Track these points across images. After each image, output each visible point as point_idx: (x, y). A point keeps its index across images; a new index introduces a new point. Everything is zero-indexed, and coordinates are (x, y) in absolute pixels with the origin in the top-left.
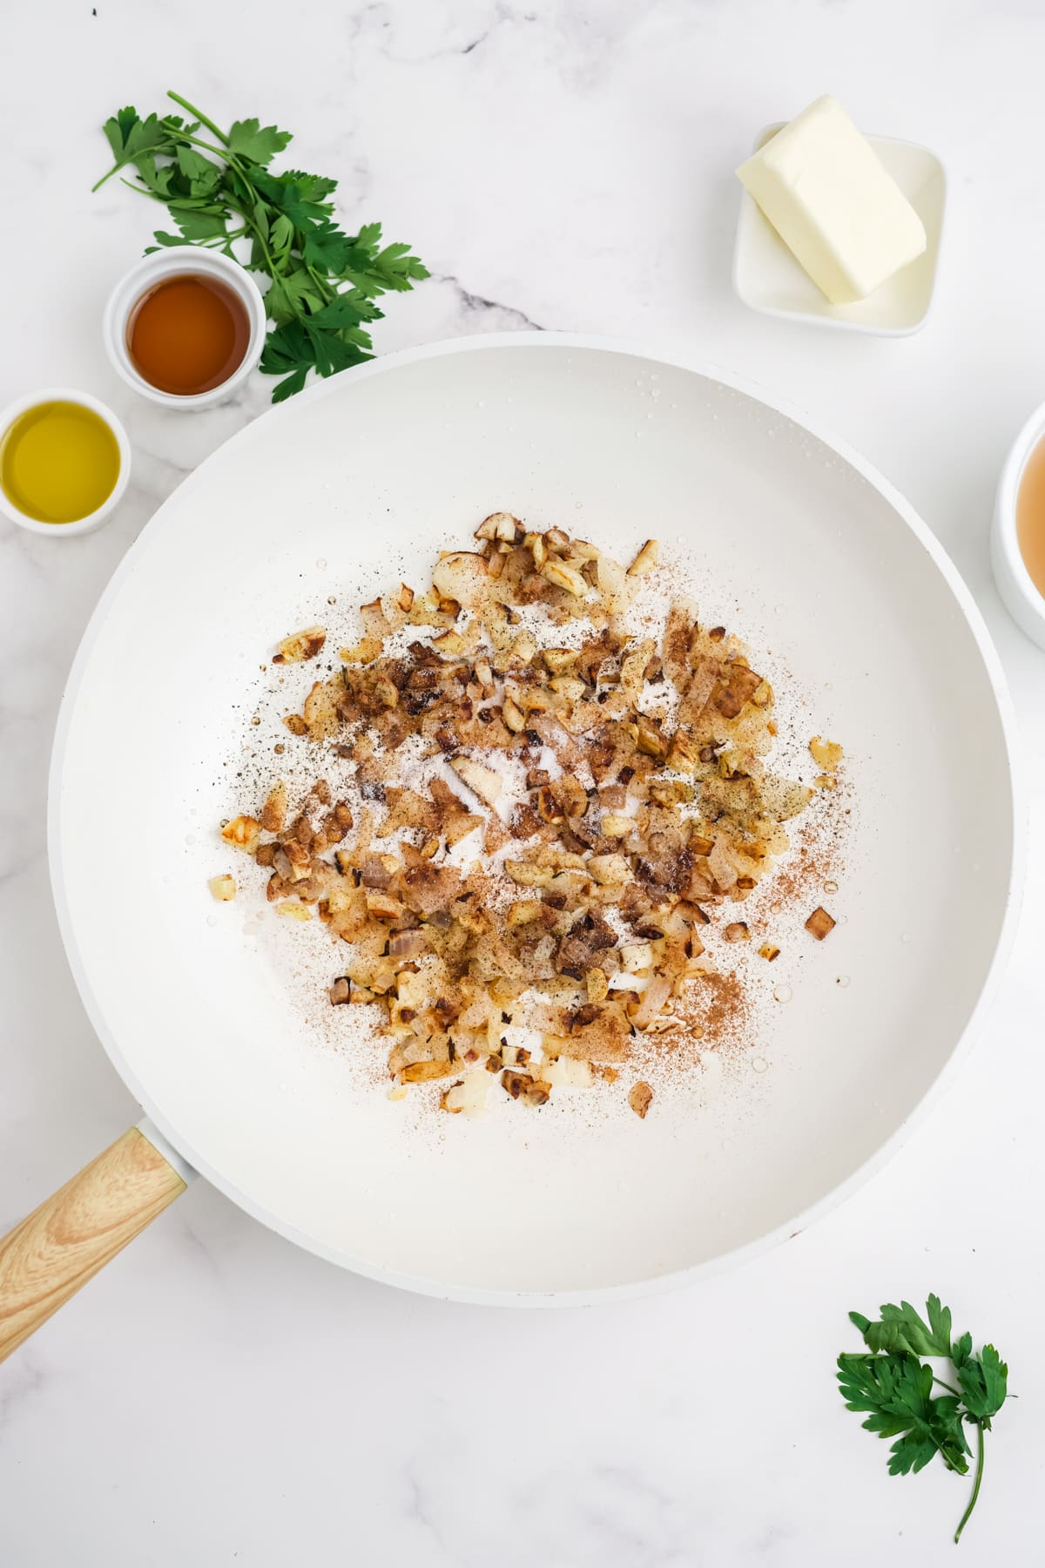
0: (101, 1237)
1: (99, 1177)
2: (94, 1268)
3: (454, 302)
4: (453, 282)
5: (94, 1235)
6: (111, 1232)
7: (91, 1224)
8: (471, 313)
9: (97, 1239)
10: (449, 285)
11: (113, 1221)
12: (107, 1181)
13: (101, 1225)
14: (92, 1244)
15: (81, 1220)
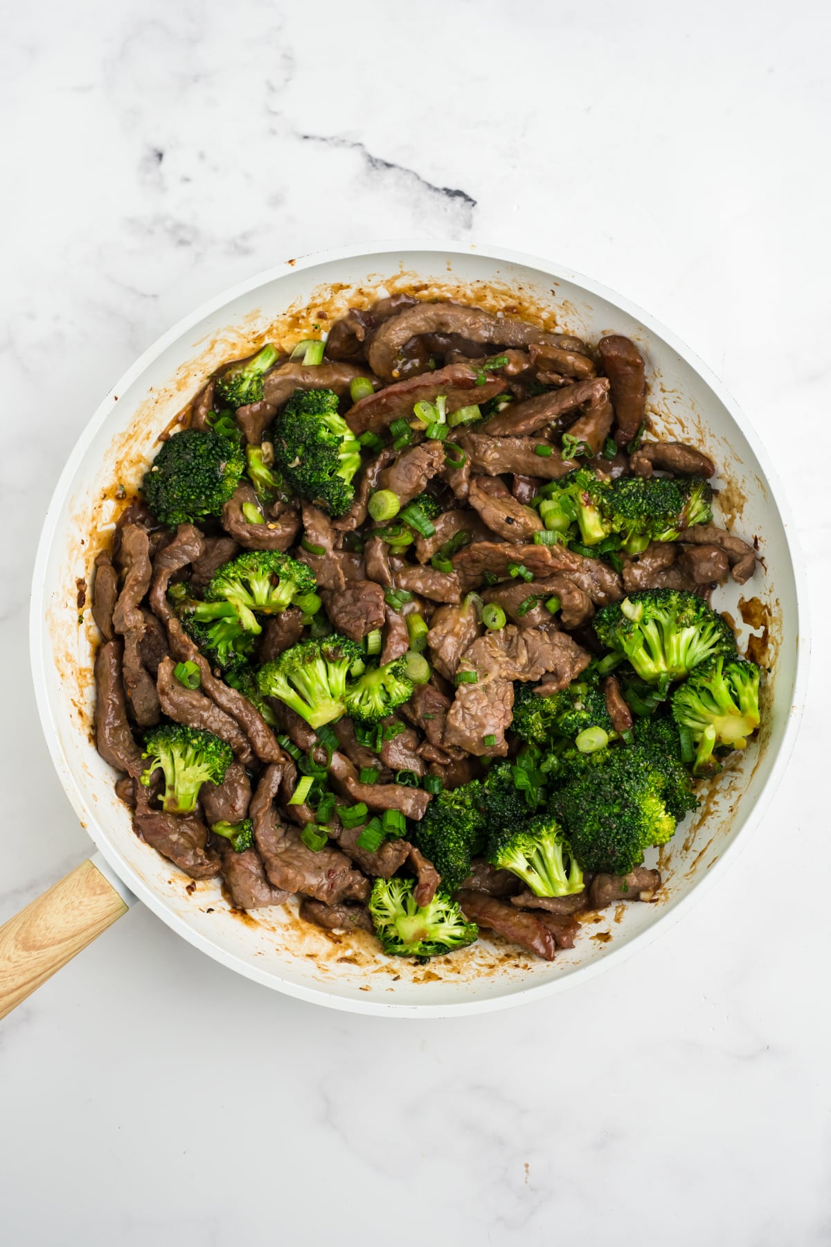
0: (58, 946)
1: (59, 899)
2: (51, 971)
3: (361, 162)
4: (360, 147)
5: (53, 945)
6: (67, 942)
7: (51, 936)
8: (375, 172)
9: (54, 948)
10: (357, 151)
11: (69, 934)
12: (65, 902)
13: (59, 937)
14: (52, 951)
15: (43, 932)
